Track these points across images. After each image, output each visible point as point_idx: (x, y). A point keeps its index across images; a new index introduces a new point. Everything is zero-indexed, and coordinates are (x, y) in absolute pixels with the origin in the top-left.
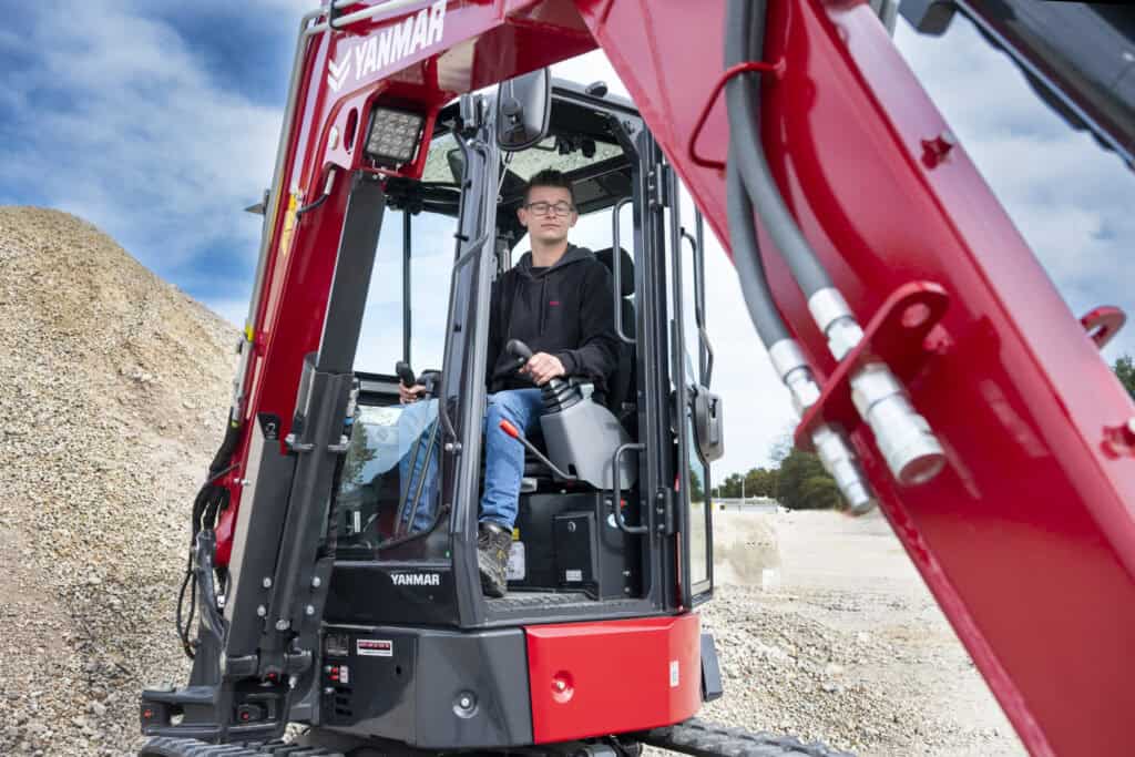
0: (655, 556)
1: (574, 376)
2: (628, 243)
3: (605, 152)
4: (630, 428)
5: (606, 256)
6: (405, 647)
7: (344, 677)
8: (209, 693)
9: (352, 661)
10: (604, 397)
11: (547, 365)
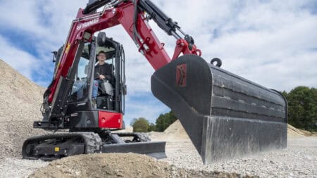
0: (117, 104)
1: (106, 79)
2: (114, 64)
3: (112, 49)
4: (113, 86)
5: (111, 65)
6: (80, 114)
7: (68, 120)
8: (47, 121)
9: (70, 117)
10: (110, 82)
11: (102, 77)
